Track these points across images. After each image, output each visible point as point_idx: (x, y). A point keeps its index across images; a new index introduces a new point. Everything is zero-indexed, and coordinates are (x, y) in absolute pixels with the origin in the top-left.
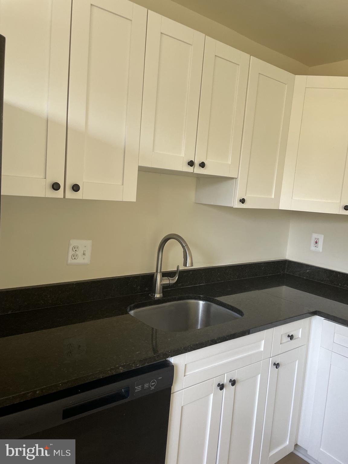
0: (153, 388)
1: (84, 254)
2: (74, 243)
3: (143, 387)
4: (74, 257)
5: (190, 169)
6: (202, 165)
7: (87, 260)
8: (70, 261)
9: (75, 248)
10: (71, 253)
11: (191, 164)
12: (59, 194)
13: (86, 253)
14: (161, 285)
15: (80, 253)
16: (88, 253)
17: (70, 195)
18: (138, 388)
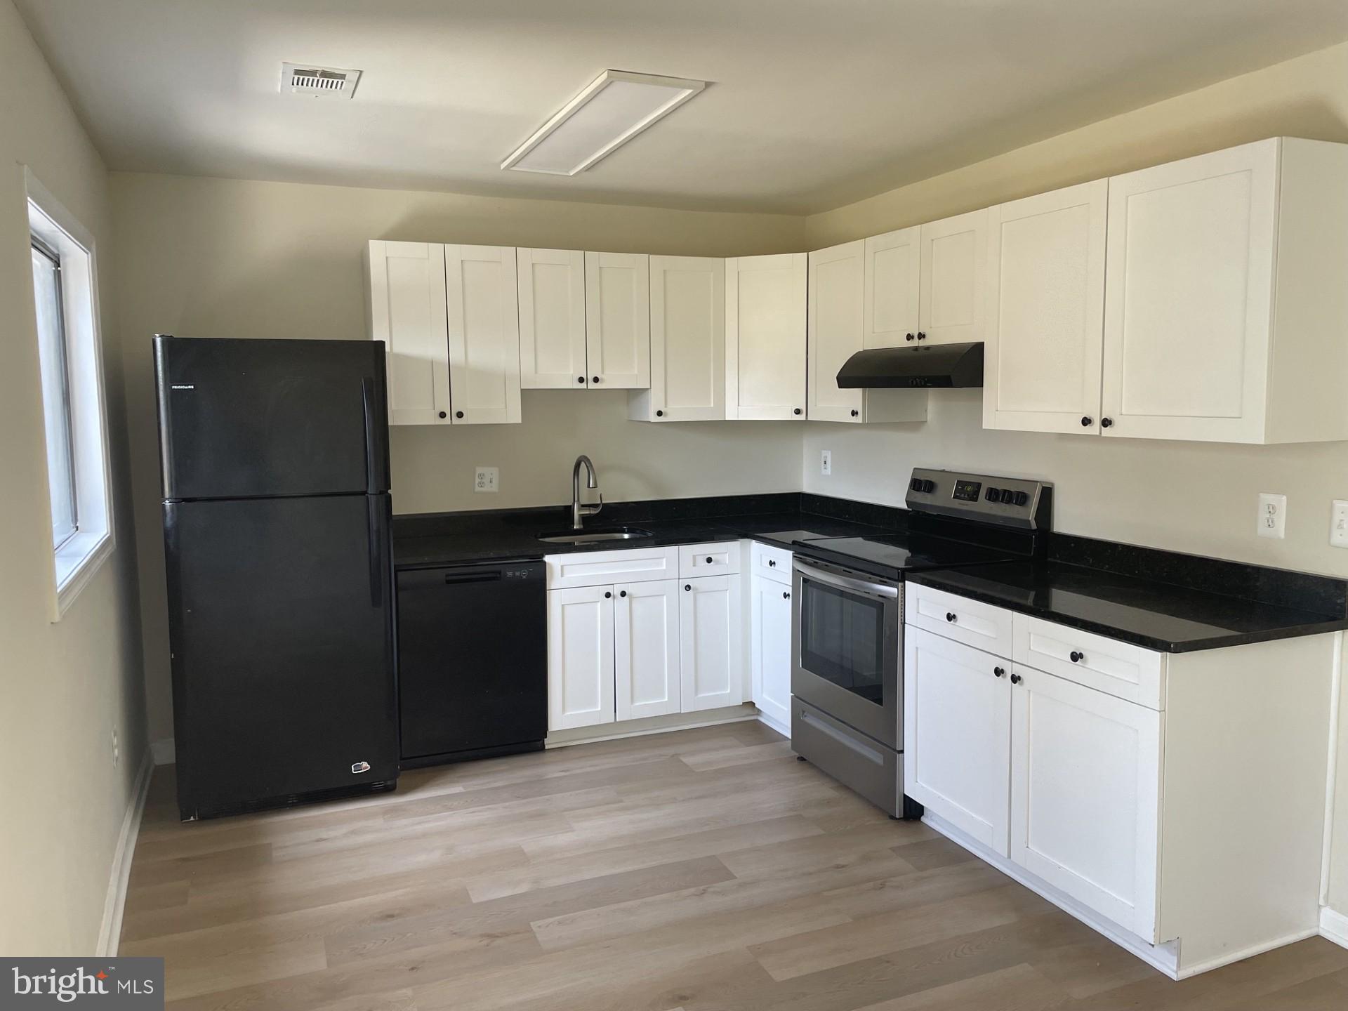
0: (524, 577)
1: (491, 482)
2: (479, 470)
3: (514, 574)
4: (481, 484)
5: (583, 386)
6: (596, 380)
7: (494, 488)
8: (478, 489)
9: (481, 476)
10: (477, 480)
11: (581, 380)
12: (447, 421)
13: (494, 481)
14: (580, 515)
15: (486, 480)
16: (495, 481)
17: (456, 421)
18: (510, 574)
